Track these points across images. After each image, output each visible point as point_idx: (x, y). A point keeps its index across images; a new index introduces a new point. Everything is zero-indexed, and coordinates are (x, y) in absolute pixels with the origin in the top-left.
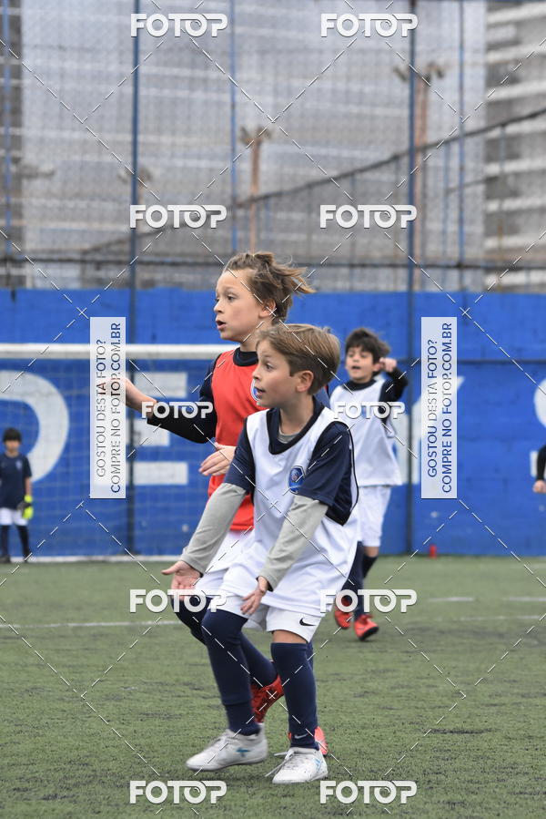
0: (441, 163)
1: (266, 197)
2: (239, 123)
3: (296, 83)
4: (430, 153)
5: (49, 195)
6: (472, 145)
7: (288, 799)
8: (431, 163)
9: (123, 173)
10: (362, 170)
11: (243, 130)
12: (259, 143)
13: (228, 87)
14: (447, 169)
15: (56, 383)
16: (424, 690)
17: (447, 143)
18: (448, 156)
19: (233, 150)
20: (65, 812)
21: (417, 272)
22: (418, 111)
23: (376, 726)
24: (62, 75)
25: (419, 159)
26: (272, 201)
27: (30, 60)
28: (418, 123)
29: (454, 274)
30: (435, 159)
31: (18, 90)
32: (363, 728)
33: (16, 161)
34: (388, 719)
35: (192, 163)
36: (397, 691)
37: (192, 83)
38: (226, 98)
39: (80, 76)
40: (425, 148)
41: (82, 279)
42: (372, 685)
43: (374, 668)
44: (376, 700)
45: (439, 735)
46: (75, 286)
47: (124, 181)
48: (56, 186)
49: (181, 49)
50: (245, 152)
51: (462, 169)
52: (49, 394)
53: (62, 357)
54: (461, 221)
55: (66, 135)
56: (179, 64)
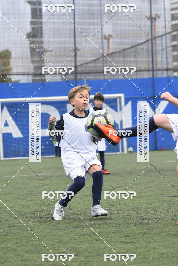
0: (160, 42)
1: (112, 53)
2: (104, 33)
3: (119, 22)
4: (157, 39)
5: (52, 56)
6: (169, 36)
7: (129, 216)
8: (157, 42)
9: (72, 49)
10: (138, 45)
11: (105, 35)
12: (109, 39)
13: (100, 24)
14: (162, 43)
15: (56, 107)
16: (164, 186)
17: (161, 36)
18: (162, 40)
19: (102, 41)
20: (68, 222)
21: (155, 72)
22: (153, 28)
23: (151, 196)
24: (54, 23)
25: (154, 41)
26: (113, 55)
27: (44, 20)
28: (153, 31)
29: (165, 72)
30: (158, 41)
31: (41, 28)
32: (148, 197)
33: (42, 47)
34: (154, 194)
35: (91, 46)
36: (156, 186)
37: (90, 24)
38: (100, 27)
39: (59, 23)
40: (155, 38)
41: (61, 79)
42: (149, 185)
43: (149, 181)
44: (151, 189)
45: (169, 198)
46: (60, 80)
47: (72, 51)
48: (53, 53)
49: (86, 14)
50: (105, 41)
51: (166, 43)
52: (54, 111)
53: (58, 100)
54: (167, 57)
55: (56, 39)
56: (86, 18)
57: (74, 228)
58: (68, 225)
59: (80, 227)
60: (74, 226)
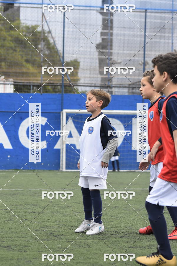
9: (141, 63)
13: (171, 38)
15: (121, 121)
20: (126, 241)
24: (124, 35)
27: (115, 31)
31: (112, 40)
33: (111, 59)
37: (161, 37)
38: (170, 41)
39: (129, 35)
41: (129, 92)
46: (127, 94)
47: (141, 65)
49: (158, 28)
52: (119, 124)
53: (123, 114)
55: (125, 52)
56: (158, 32)
57: (132, 247)
58: (127, 244)
59: (138, 247)
60: (133, 246)
